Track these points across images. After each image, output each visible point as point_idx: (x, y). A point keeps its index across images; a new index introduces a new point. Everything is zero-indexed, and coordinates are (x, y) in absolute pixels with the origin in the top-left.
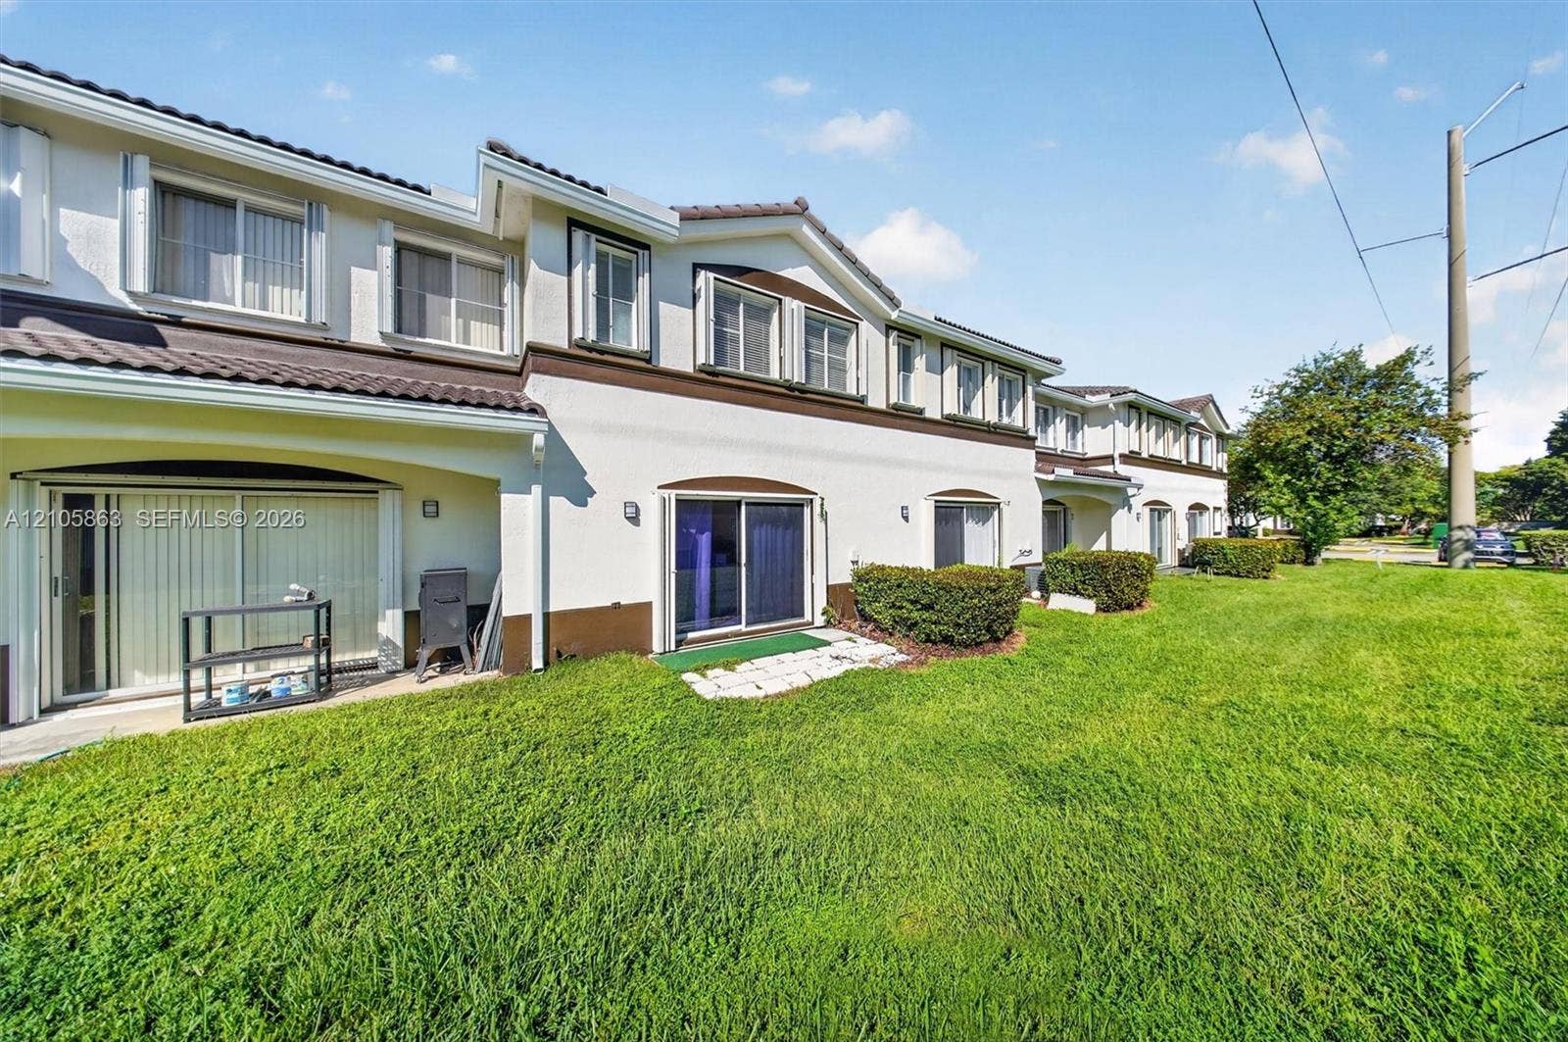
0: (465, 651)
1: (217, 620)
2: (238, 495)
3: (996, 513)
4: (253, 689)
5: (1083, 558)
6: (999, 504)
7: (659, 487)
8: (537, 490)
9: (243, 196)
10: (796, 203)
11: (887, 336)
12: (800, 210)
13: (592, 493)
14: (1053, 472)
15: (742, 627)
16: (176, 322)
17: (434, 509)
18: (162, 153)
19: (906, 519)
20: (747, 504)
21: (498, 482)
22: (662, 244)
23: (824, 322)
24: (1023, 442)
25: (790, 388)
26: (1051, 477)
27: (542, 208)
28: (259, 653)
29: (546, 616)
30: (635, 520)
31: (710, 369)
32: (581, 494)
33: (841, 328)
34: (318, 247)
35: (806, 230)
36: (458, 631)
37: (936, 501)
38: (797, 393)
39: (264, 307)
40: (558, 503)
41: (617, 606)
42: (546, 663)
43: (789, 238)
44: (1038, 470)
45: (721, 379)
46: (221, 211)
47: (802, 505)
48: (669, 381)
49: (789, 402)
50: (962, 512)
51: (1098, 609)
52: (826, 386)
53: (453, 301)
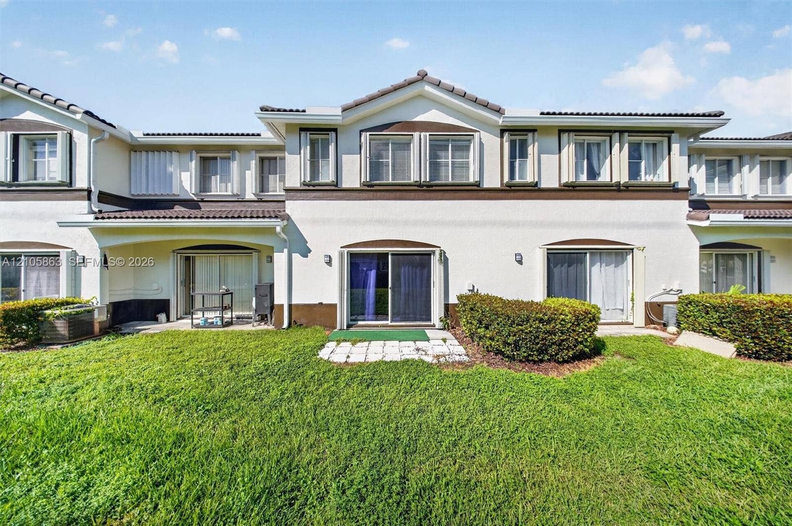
0: (269, 316)
1: (206, 296)
2: (218, 255)
3: (630, 257)
4: (210, 321)
5: (719, 301)
6: (632, 249)
7: (341, 248)
8: (286, 250)
9: (218, 155)
10: (418, 75)
11: (502, 137)
12: (423, 77)
13: (310, 251)
14: (708, 218)
15: (389, 322)
16: (203, 201)
17: (270, 259)
18: (199, 148)
19: (520, 262)
20: (392, 255)
21: (273, 247)
22: (343, 126)
23: (448, 140)
24: (672, 194)
25: (420, 185)
26: (706, 224)
27: (289, 127)
28: (214, 309)
29: (290, 306)
30: (329, 263)
31: (368, 184)
32: (305, 252)
33: (462, 141)
34: (235, 166)
35: (428, 88)
36: (267, 308)
37: (548, 249)
38: (425, 188)
39: (227, 192)
40: (296, 257)
41: (321, 304)
42: (290, 325)
43: (421, 96)
44: (689, 217)
45: (375, 188)
46: (214, 161)
47: (430, 255)
48: (348, 194)
49: (420, 194)
50: (586, 256)
51: (739, 354)
52: (450, 180)
53: (278, 175)
